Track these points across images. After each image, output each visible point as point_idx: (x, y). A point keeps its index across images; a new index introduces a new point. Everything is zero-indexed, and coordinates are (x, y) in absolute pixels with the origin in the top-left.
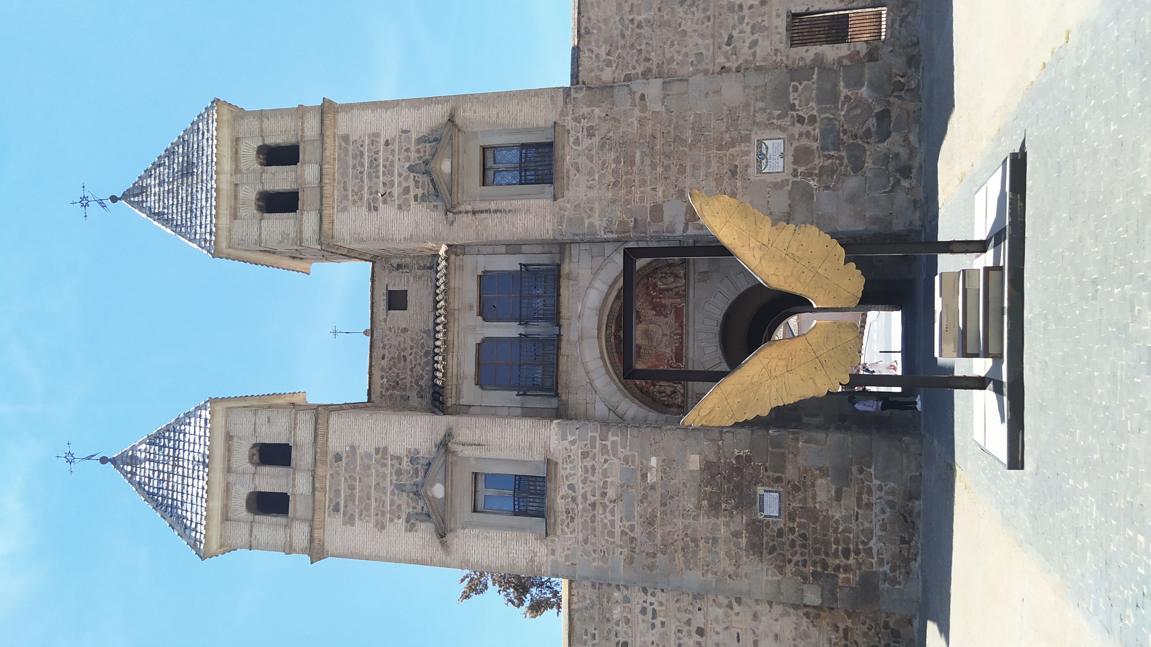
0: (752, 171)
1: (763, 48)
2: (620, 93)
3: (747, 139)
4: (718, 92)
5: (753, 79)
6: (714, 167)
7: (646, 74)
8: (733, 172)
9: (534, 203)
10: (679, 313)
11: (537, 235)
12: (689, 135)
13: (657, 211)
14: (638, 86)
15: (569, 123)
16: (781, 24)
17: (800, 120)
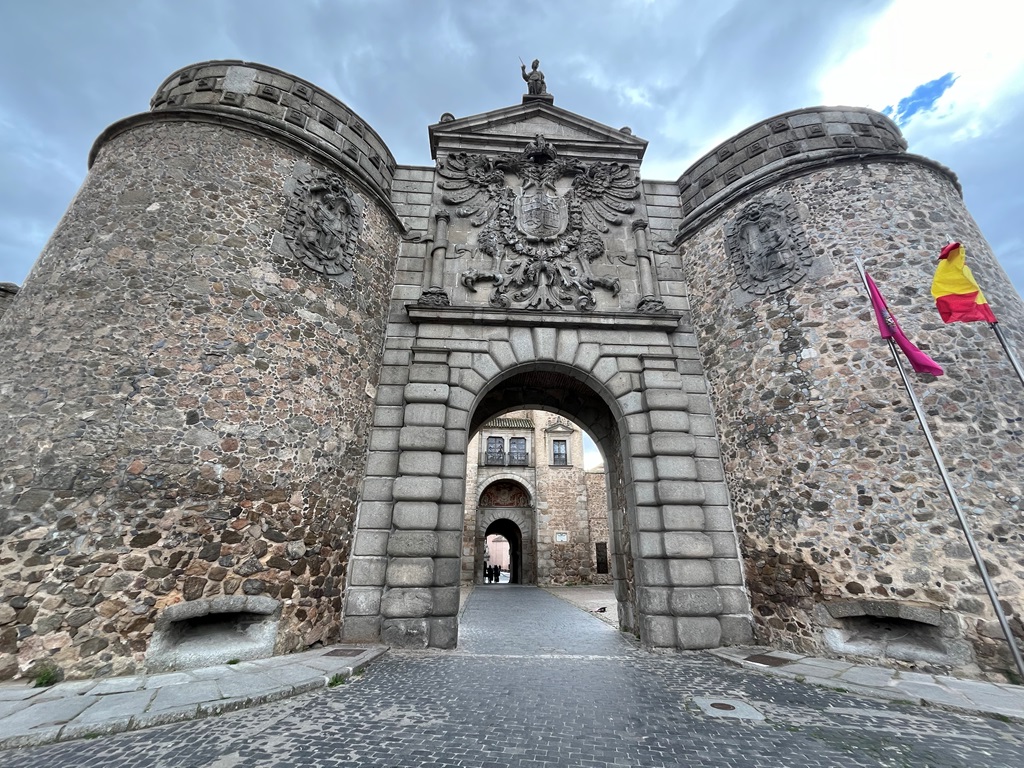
0: (557, 531)
1: (596, 535)
2: (582, 487)
3: (567, 529)
4: (582, 519)
5: (586, 531)
6: (559, 519)
7: (588, 496)
8: (557, 525)
9: (548, 458)
10: (511, 504)
11: (538, 459)
12: (568, 510)
13: (545, 500)
14: (585, 492)
15: (573, 470)
16: (603, 540)
17: (573, 547)
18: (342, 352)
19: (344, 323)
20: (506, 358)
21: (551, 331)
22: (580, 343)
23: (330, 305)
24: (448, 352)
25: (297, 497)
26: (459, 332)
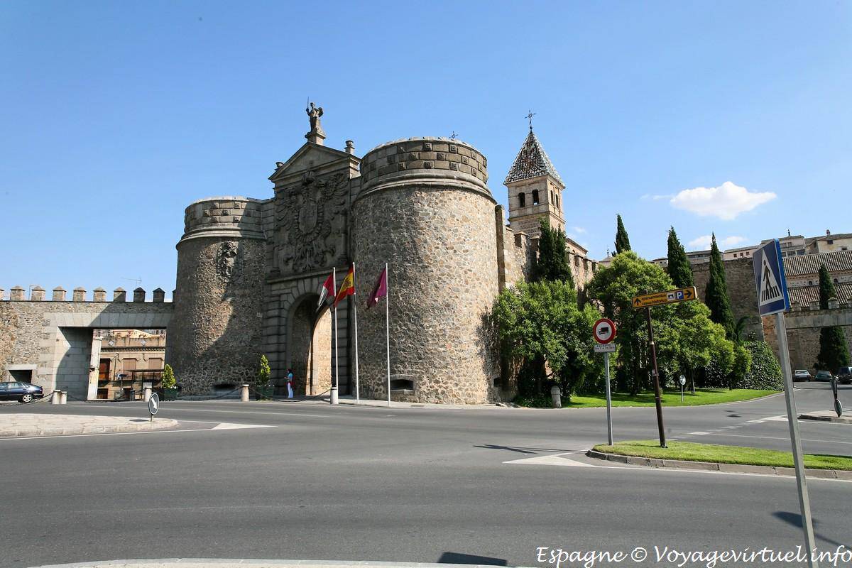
18: (244, 306)
19: (243, 296)
20: (296, 294)
21: (308, 280)
22: (319, 283)
23: (236, 292)
24: (279, 296)
25: (237, 355)
26: (283, 286)
